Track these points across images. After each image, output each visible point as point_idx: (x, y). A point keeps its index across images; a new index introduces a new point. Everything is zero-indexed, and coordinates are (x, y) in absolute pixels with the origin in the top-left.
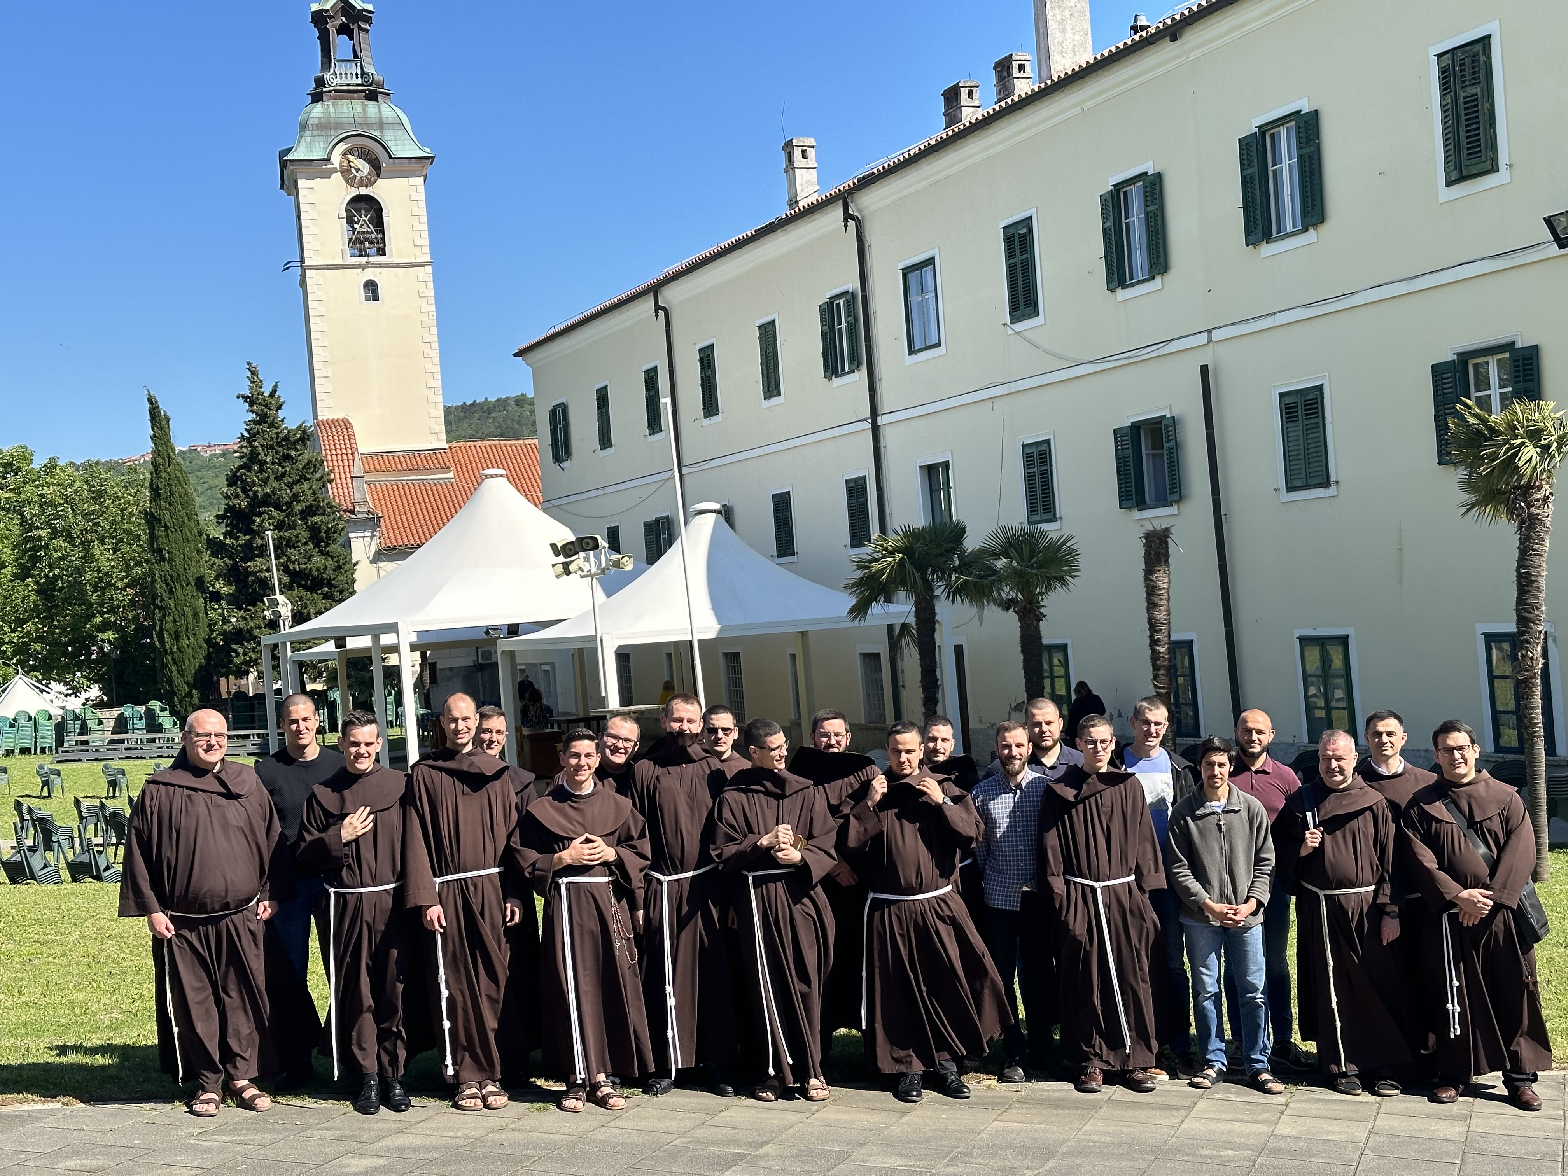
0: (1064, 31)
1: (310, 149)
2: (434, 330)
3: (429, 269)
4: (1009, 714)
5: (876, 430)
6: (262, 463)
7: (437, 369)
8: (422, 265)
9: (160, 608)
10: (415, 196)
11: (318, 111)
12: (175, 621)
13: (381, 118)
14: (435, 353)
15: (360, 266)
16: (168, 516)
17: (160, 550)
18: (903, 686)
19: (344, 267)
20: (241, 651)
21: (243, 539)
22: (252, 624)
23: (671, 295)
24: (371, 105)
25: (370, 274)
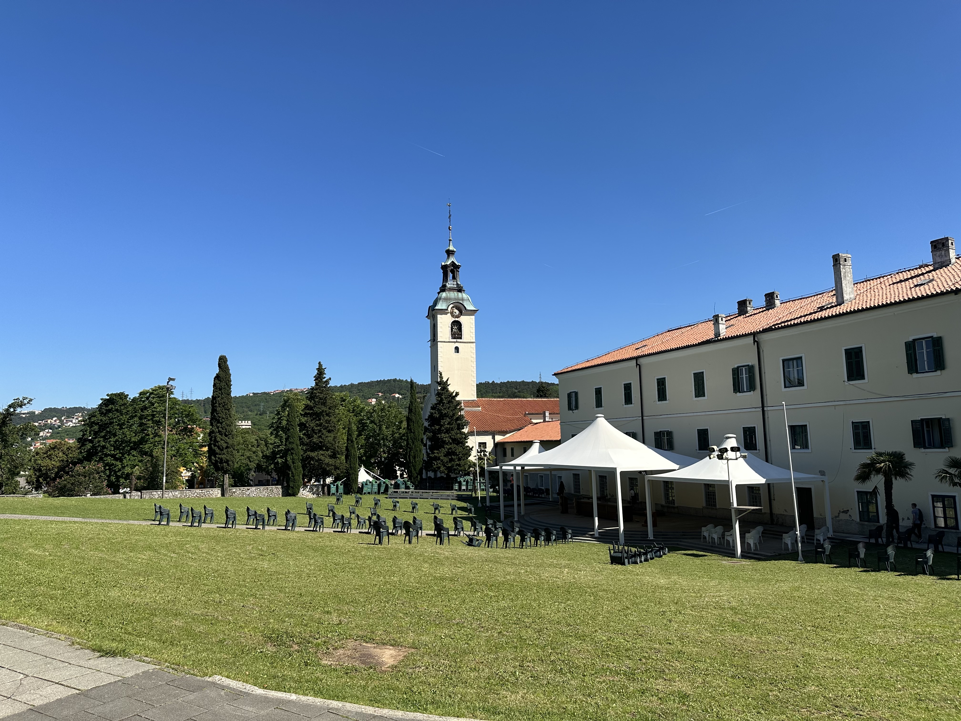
1: (442, 306)
2: (475, 363)
3: (474, 344)
5: (763, 411)
6: (443, 403)
7: (475, 375)
8: (473, 343)
9: (409, 448)
10: (472, 322)
11: (444, 295)
12: (414, 452)
13: (463, 297)
14: (475, 370)
15: (454, 342)
16: (414, 419)
17: (411, 429)
19: (449, 342)
20: (436, 463)
21: (437, 427)
22: (440, 455)
23: (642, 361)
24: (460, 294)
25: (457, 345)
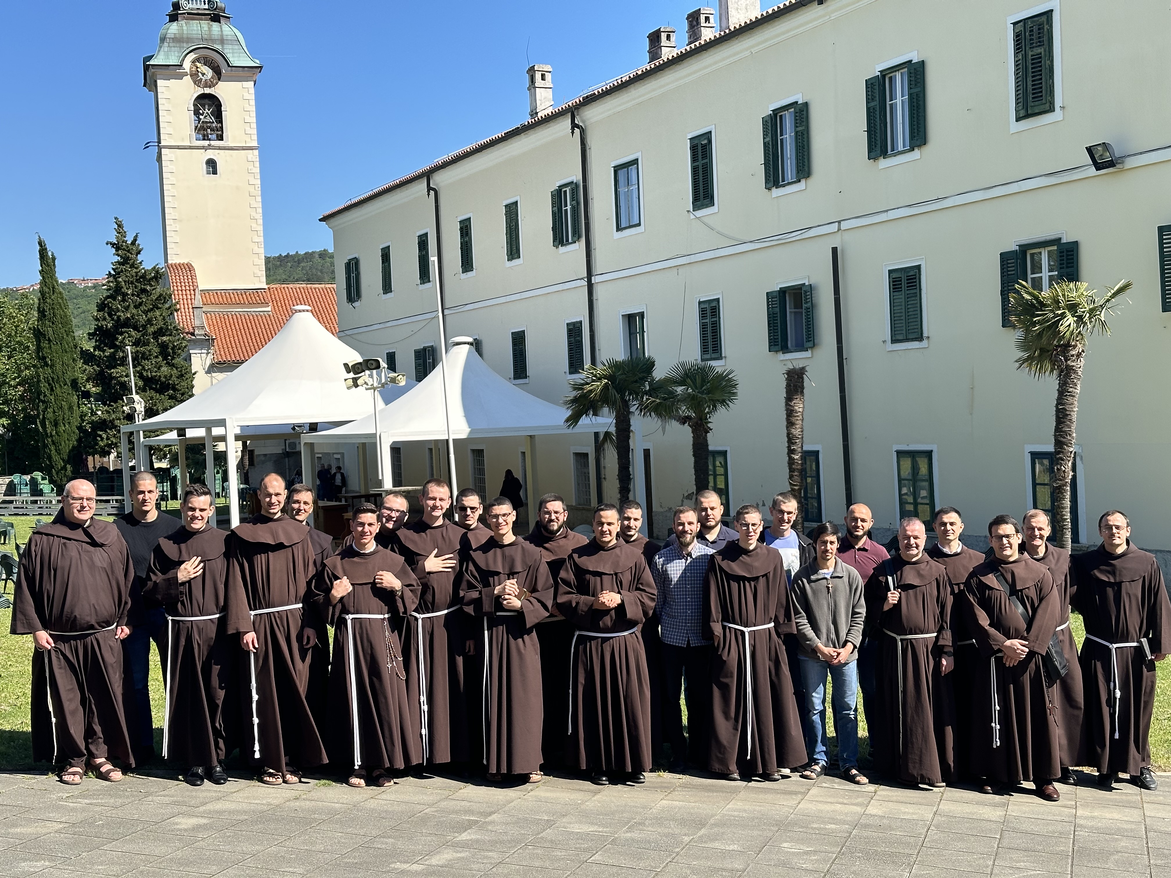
1: (167, 57)
2: (259, 199)
3: (256, 152)
4: (683, 501)
5: (590, 287)
6: (125, 295)
7: (260, 228)
8: (251, 148)
9: (44, 402)
10: (247, 96)
11: (174, 28)
12: (54, 412)
13: (222, 35)
14: (259, 216)
15: (203, 148)
16: (51, 332)
17: (44, 358)
18: (605, 478)
19: (191, 148)
20: (104, 436)
21: (109, 352)
22: (114, 416)
23: (439, 179)
24: (215, 26)
25: (211, 154)
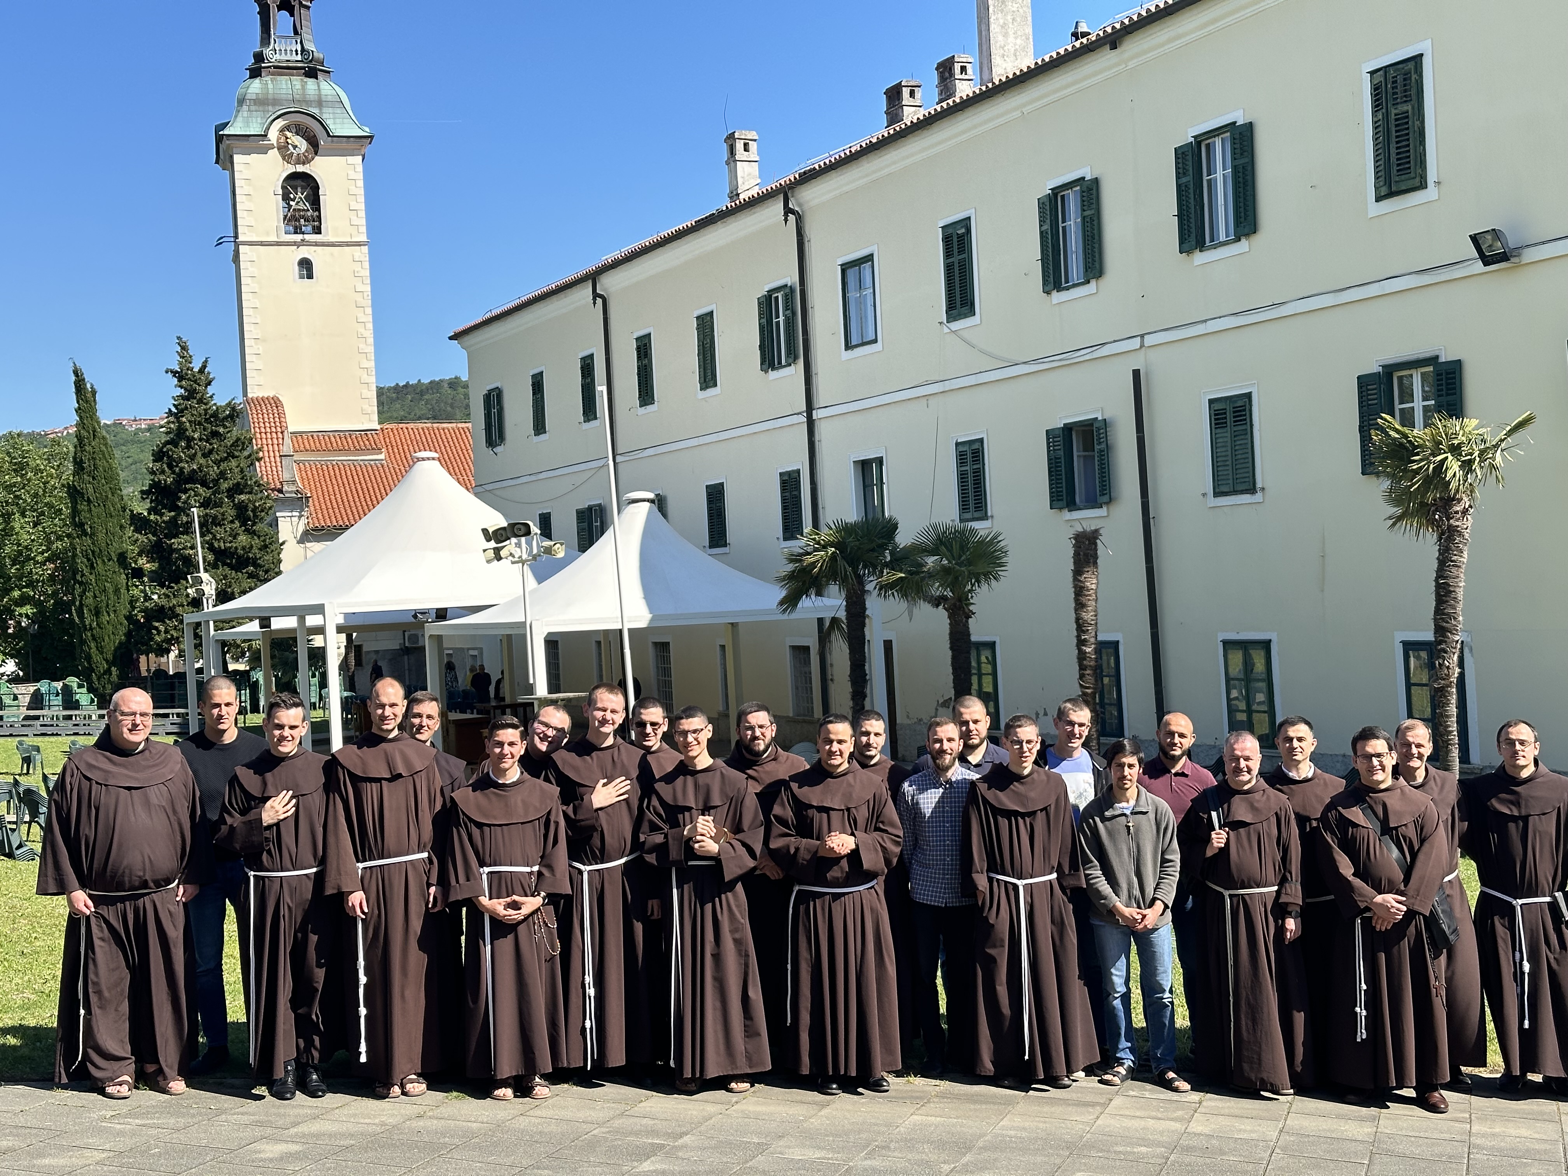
0: (1006, 35)
2: (369, 311)
3: (365, 249)
4: (937, 709)
5: (811, 424)
6: (190, 440)
7: (371, 349)
8: (358, 244)
9: (81, 583)
10: (352, 175)
11: (256, 86)
12: (95, 597)
13: (320, 95)
14: (369, 334)
15: (295, 244)
16: (91, 490)
17: (82, 525)
18: (832, 680)
19: (278, 244)
20: (162, 628)
21: (168, 515)
22: (174, 602)
23: (609, 283)
24: (311, 82)
25: (305, 252)
